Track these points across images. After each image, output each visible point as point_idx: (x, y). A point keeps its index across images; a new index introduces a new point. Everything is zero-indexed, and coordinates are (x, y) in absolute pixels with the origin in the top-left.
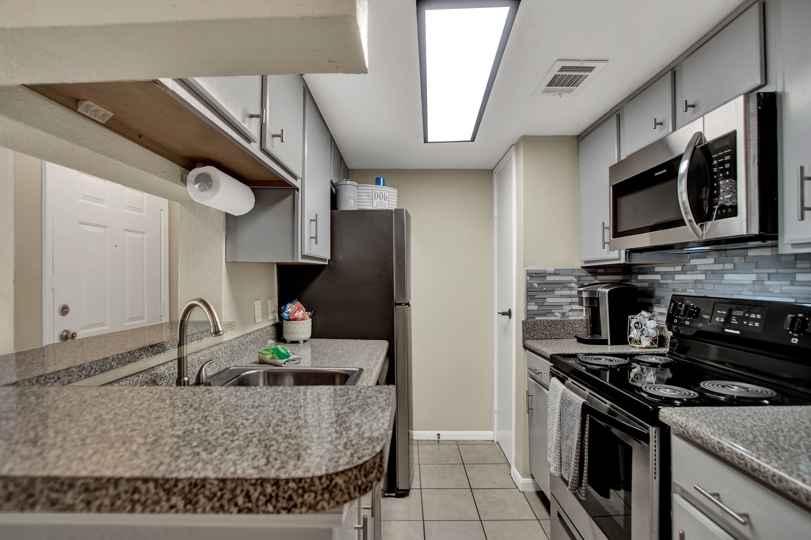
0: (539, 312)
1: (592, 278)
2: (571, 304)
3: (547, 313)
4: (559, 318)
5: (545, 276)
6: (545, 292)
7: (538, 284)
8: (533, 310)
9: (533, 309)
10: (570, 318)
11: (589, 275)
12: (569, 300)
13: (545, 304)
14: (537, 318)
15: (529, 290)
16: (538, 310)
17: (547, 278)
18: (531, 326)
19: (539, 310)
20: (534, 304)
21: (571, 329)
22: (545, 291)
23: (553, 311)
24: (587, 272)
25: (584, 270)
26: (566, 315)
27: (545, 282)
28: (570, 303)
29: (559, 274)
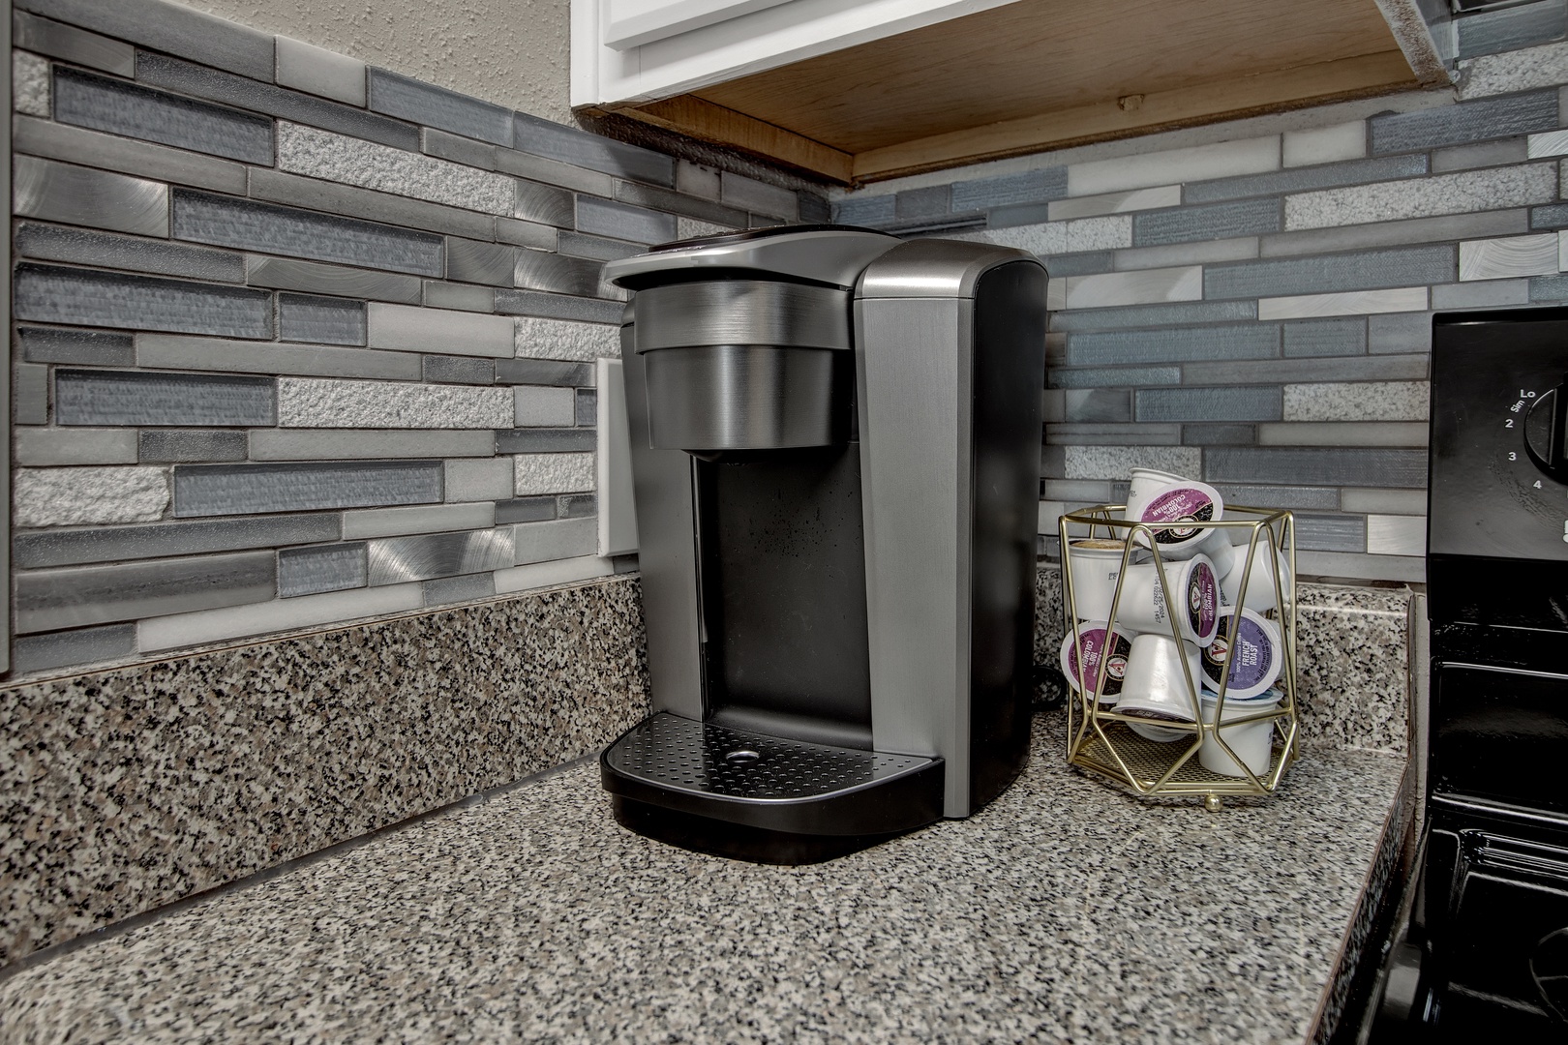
0: (188, 555)
1: (642, 227)
2: (510, 440)
3: (288, 551)
4: (406, 601)
5: (267, 121)
6: (258, 310)
7: (181, 192)
8: (108, 533)
9: (101, 512)
10: (508, 583)
11: (632, 196)
12: (493, 407)
13: (265, 445)
14: (161, 635)
15: (40, 248)
16: (176, 524)
17: (286, 147)
18: (69, 762)
19: (187, 527)
20: (120, 443)
21: (516, 688)
22: (256, 292)
23: (352, 526)
24: (614, 167)
25: (596, 149)
26: (469, 562)
27: (261, 182)
28: (500, 433)
29: (402, 131)
